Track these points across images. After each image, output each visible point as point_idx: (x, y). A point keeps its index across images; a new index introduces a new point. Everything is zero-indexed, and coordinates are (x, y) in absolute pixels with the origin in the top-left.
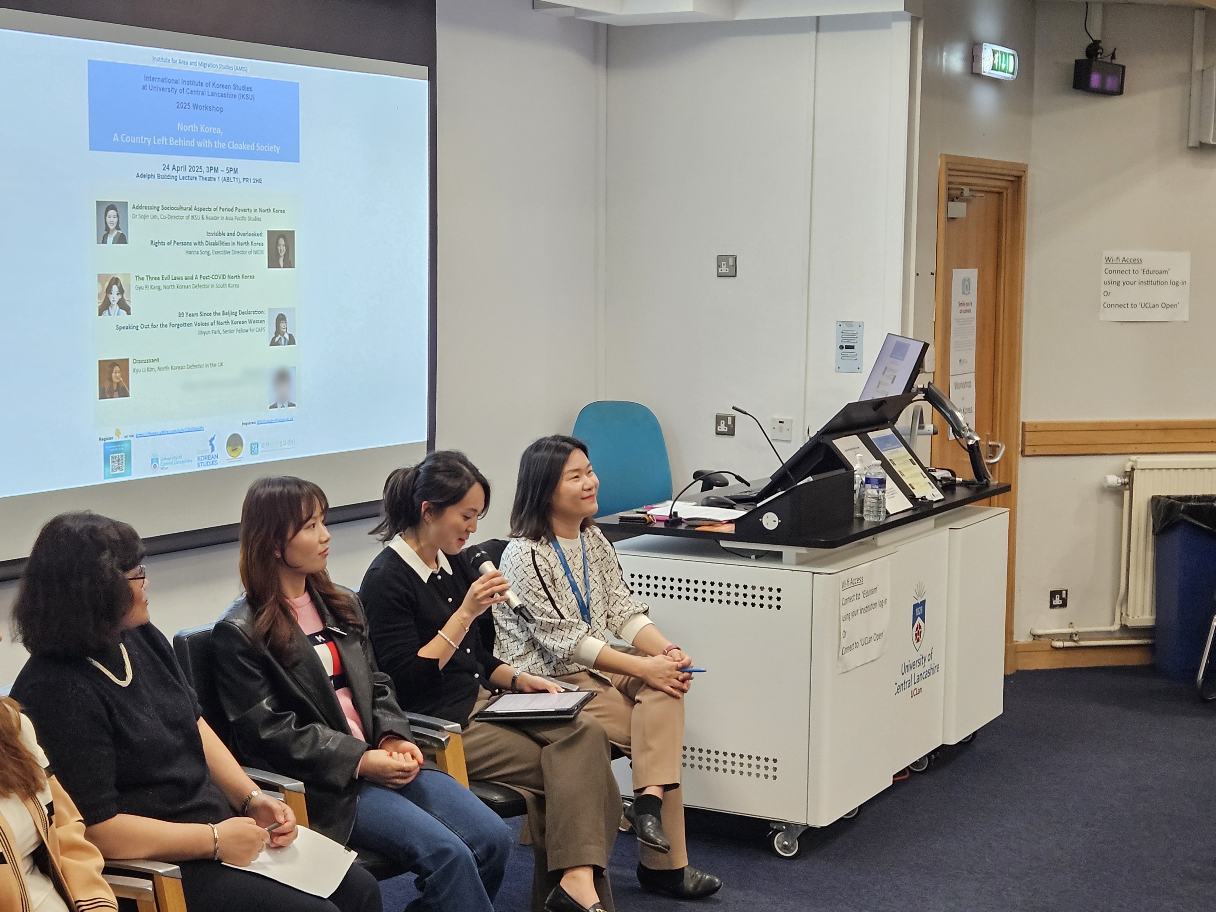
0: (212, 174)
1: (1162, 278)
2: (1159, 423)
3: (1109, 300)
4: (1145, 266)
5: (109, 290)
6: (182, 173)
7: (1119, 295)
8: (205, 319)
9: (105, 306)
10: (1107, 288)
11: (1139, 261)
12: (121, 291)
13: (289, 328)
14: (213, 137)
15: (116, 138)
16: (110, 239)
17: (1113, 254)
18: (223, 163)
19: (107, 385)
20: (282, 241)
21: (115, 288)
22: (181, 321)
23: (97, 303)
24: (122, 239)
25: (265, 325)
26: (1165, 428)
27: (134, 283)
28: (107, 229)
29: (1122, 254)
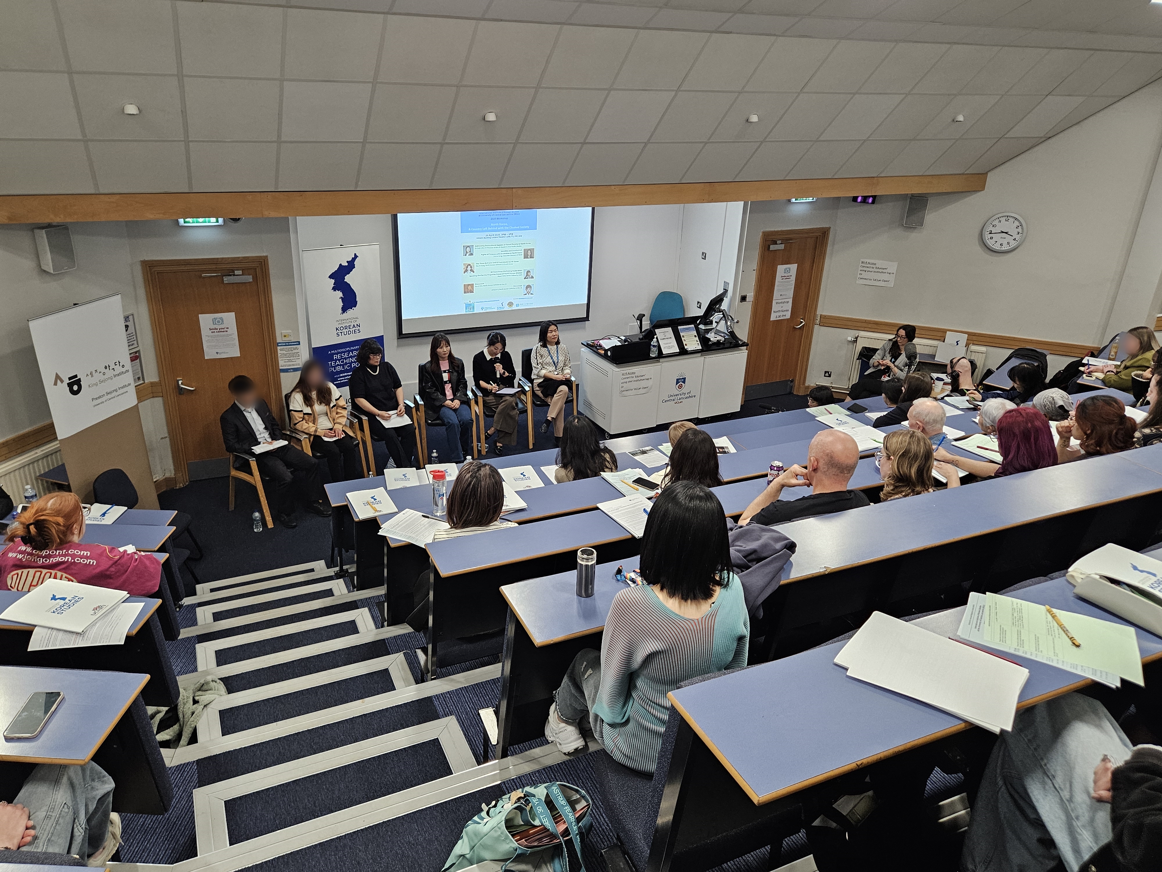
0: (504, 236)
1: (884, 271)
2: (874, 321)
3: (861, 276)
4: (877, 266)
5: (467, 267)
6: (492, 236)
7: (865, 275)
8: (500, 273)
9: (466, 271)
10: (861, 272)
11: (875, 264)
12: (471, 267)
13: (531, 274)
14: (504, 226)
15: (470, 229)
16: (468, 254)
17: (865, 260)
18: (507, 233)
19: (466, 290)
20: (529, 251)
21: (469, 267)
22: (492, 273)
23: (464, 271)
24: (472, 254)
25: (523, 274)
26: (876, 323)
27: (475, 265)
28: (467, 252)
29: (868, 261)
